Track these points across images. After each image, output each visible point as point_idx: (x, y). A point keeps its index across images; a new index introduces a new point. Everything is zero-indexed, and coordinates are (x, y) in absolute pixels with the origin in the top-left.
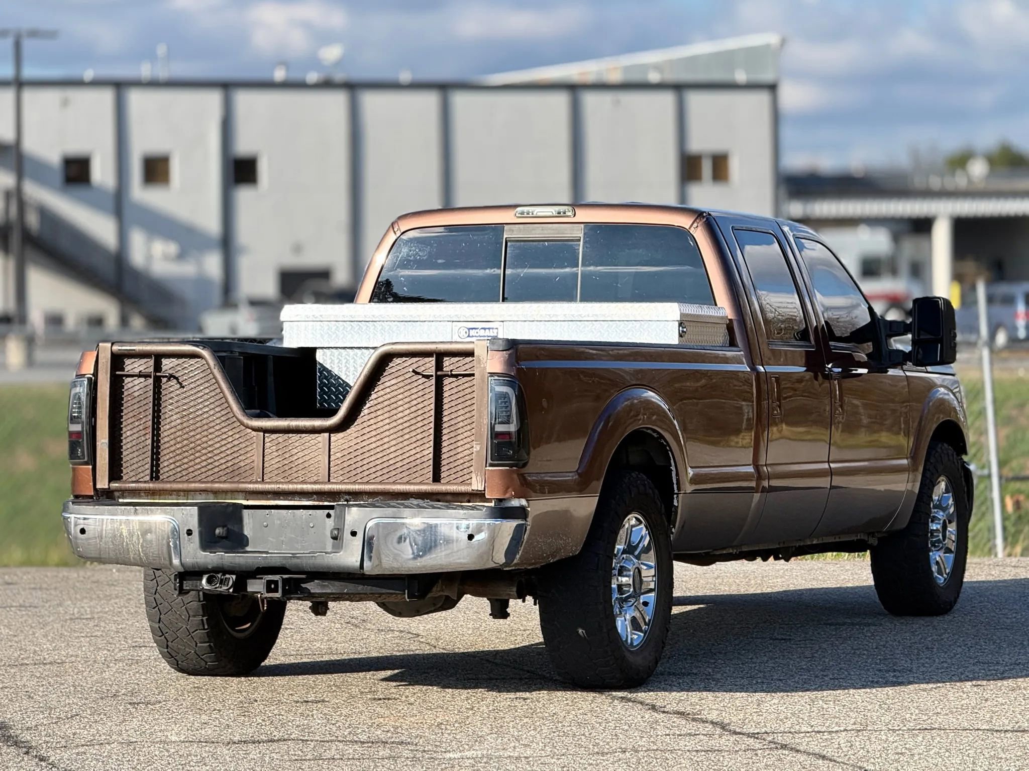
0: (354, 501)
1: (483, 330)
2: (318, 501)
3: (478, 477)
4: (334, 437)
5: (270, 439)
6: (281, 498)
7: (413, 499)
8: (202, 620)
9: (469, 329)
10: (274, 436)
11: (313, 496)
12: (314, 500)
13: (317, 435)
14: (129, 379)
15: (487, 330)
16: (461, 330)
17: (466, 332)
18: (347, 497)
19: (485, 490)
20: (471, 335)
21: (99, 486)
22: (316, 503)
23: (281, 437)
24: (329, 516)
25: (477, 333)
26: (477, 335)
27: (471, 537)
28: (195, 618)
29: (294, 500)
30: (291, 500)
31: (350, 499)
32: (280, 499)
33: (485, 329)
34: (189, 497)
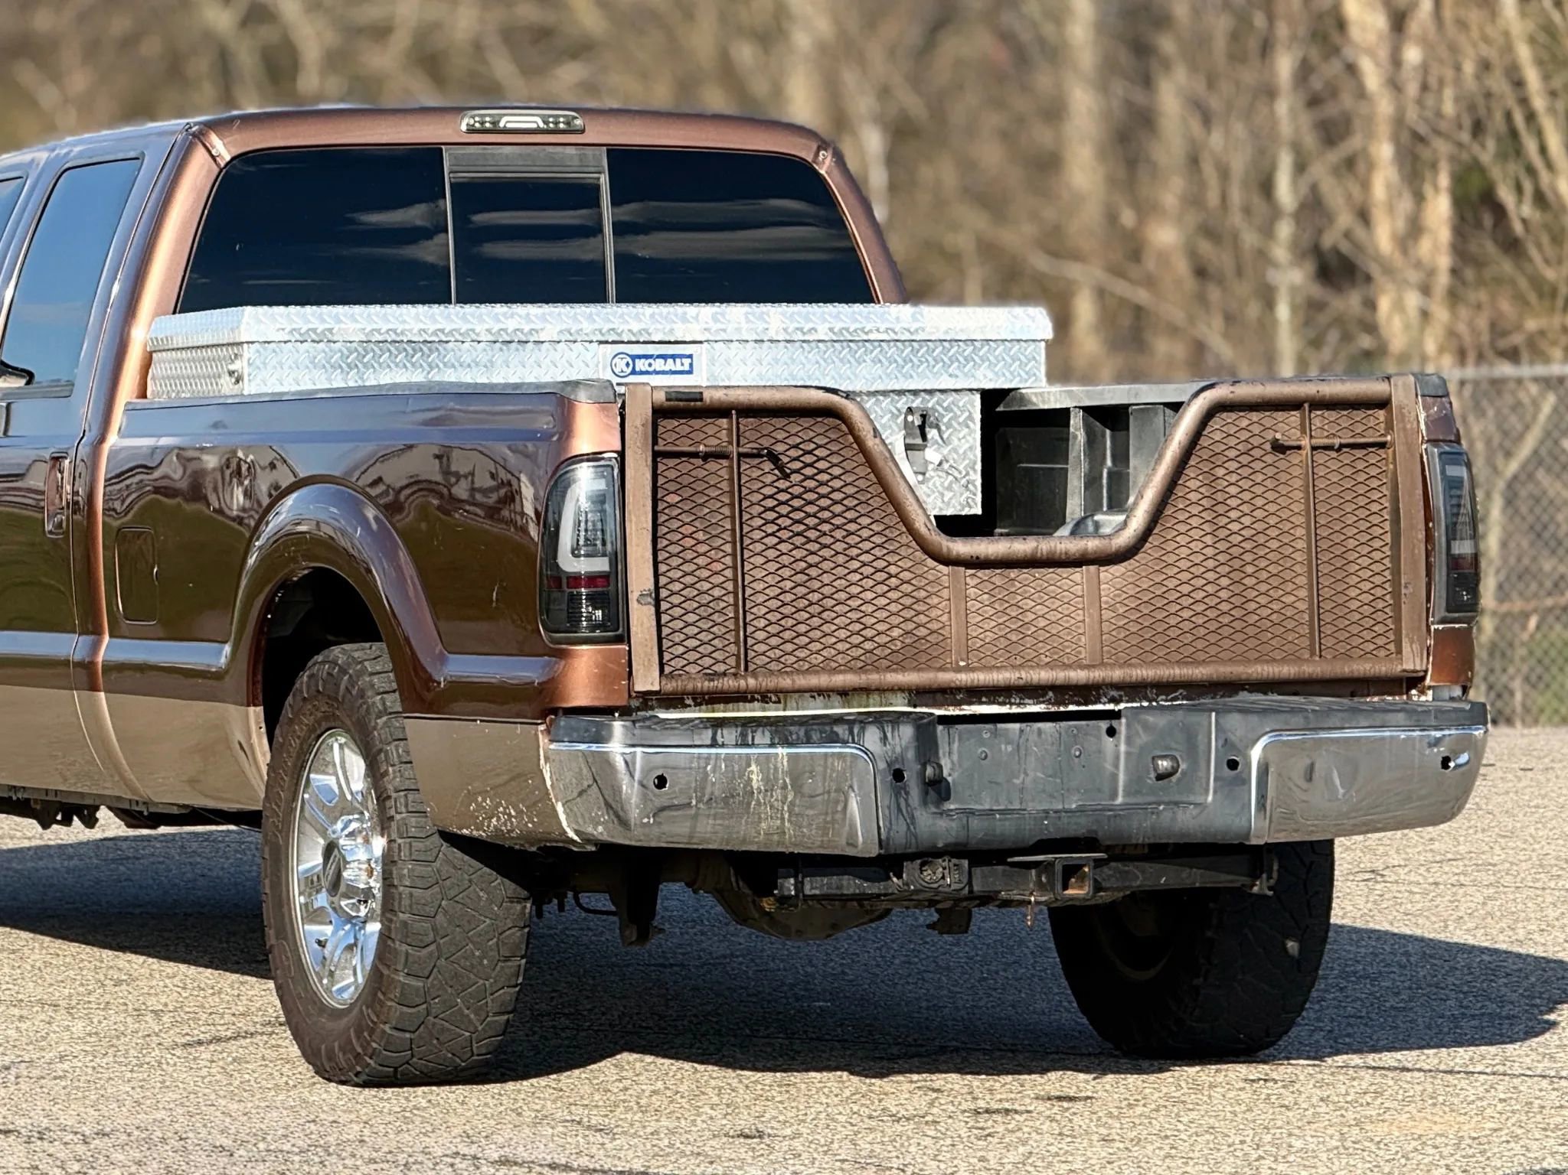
0: (1128, 702)
1: (662, 361)
2: (1058, 703)
3: (1414, 646)
4: (1109, 573)
5: (976, 581)
6: (984, 699)
7: (1245, 692)
8: (520, 966)
9: (634, 358)
10: (983, 574)
11: (1047, 694)
12: (1049, 702)
13: (1071, 570)
14: (672, 462)
15: (670, 361)
16: (616, 360)
17: (628, 365)
18: (1114, 693)
19: (1426, 672)
20: (637, 369)
21: (639, 687)
22: (1053, 709)
23: (997, 576)
24: (1111, 732)
25: (650, 365)
26: (651, 369)
27: (1445, 762)
28: (509, 964)
29: (1011, 704)
30: (1003, 704)
31: (1121, 696)
32: (981, 703)
33: (664, 357)
34: (789, 704)
